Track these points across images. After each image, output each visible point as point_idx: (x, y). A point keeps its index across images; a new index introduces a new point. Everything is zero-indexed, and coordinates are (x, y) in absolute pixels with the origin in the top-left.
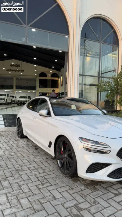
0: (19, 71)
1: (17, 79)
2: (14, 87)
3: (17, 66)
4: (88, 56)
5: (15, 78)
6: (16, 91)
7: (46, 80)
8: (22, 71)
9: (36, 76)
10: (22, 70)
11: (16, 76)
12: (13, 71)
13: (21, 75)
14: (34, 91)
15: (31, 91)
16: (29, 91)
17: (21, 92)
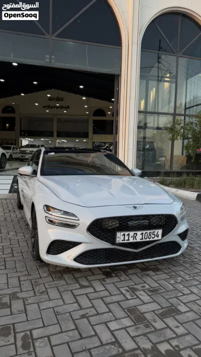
0: (61, 107)
1: (59, 120)
2: (55, 134)
3: (59, 99)
4: (167, 81)
5: (55, 119)
6: (58, 141)
7: (104, 121)
8: (67, 108)
9: (87, 115)
10: (66, 105)
11: (57, 116)
12: (52, 107)
13: (65, 114)
14: (85, 140)
15: (81, 139)
16: (77, 140)
17: (66, 141)
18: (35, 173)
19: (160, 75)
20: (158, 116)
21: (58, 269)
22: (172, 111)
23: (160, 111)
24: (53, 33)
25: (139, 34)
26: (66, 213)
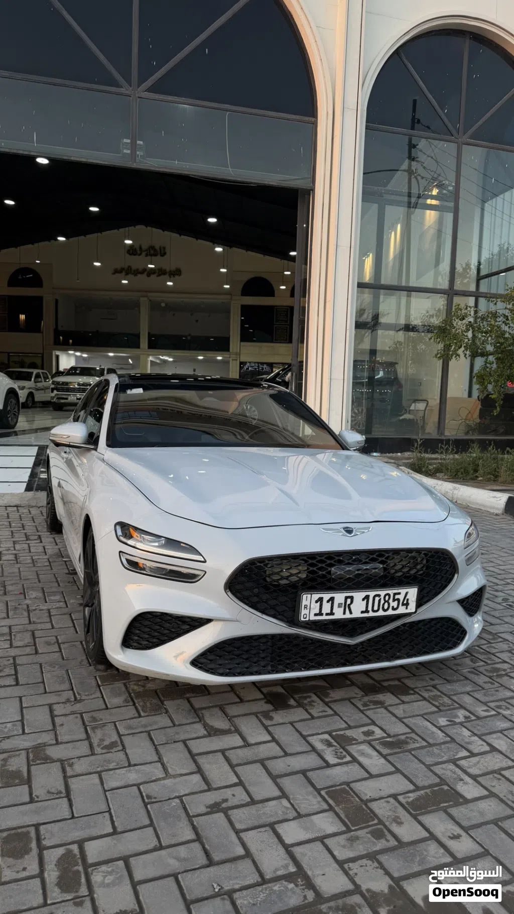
0: (160, 272)
1: (155, 306)
2: (144, 342)
3: (154, 252)
4: (431, 207)
5: (144, 301)
6: (151, 358)
7: (270, 309)
8: (175, 273)
9: (227, 292)
10: (173, 268)
11: (150, 294)
12: (137, 272)
13: (169, 290)
14: (219, 358)
15: (210, 354)
16: (201, 358)
17: (171, 360)
18: (92, 439)
19: (415, 191)
20: (409, 296)
21: (151, 686)
22: (444, 284)
23: (413, 283)
24: (141, 81)
25: (361, 84)
26: (172, 543)
